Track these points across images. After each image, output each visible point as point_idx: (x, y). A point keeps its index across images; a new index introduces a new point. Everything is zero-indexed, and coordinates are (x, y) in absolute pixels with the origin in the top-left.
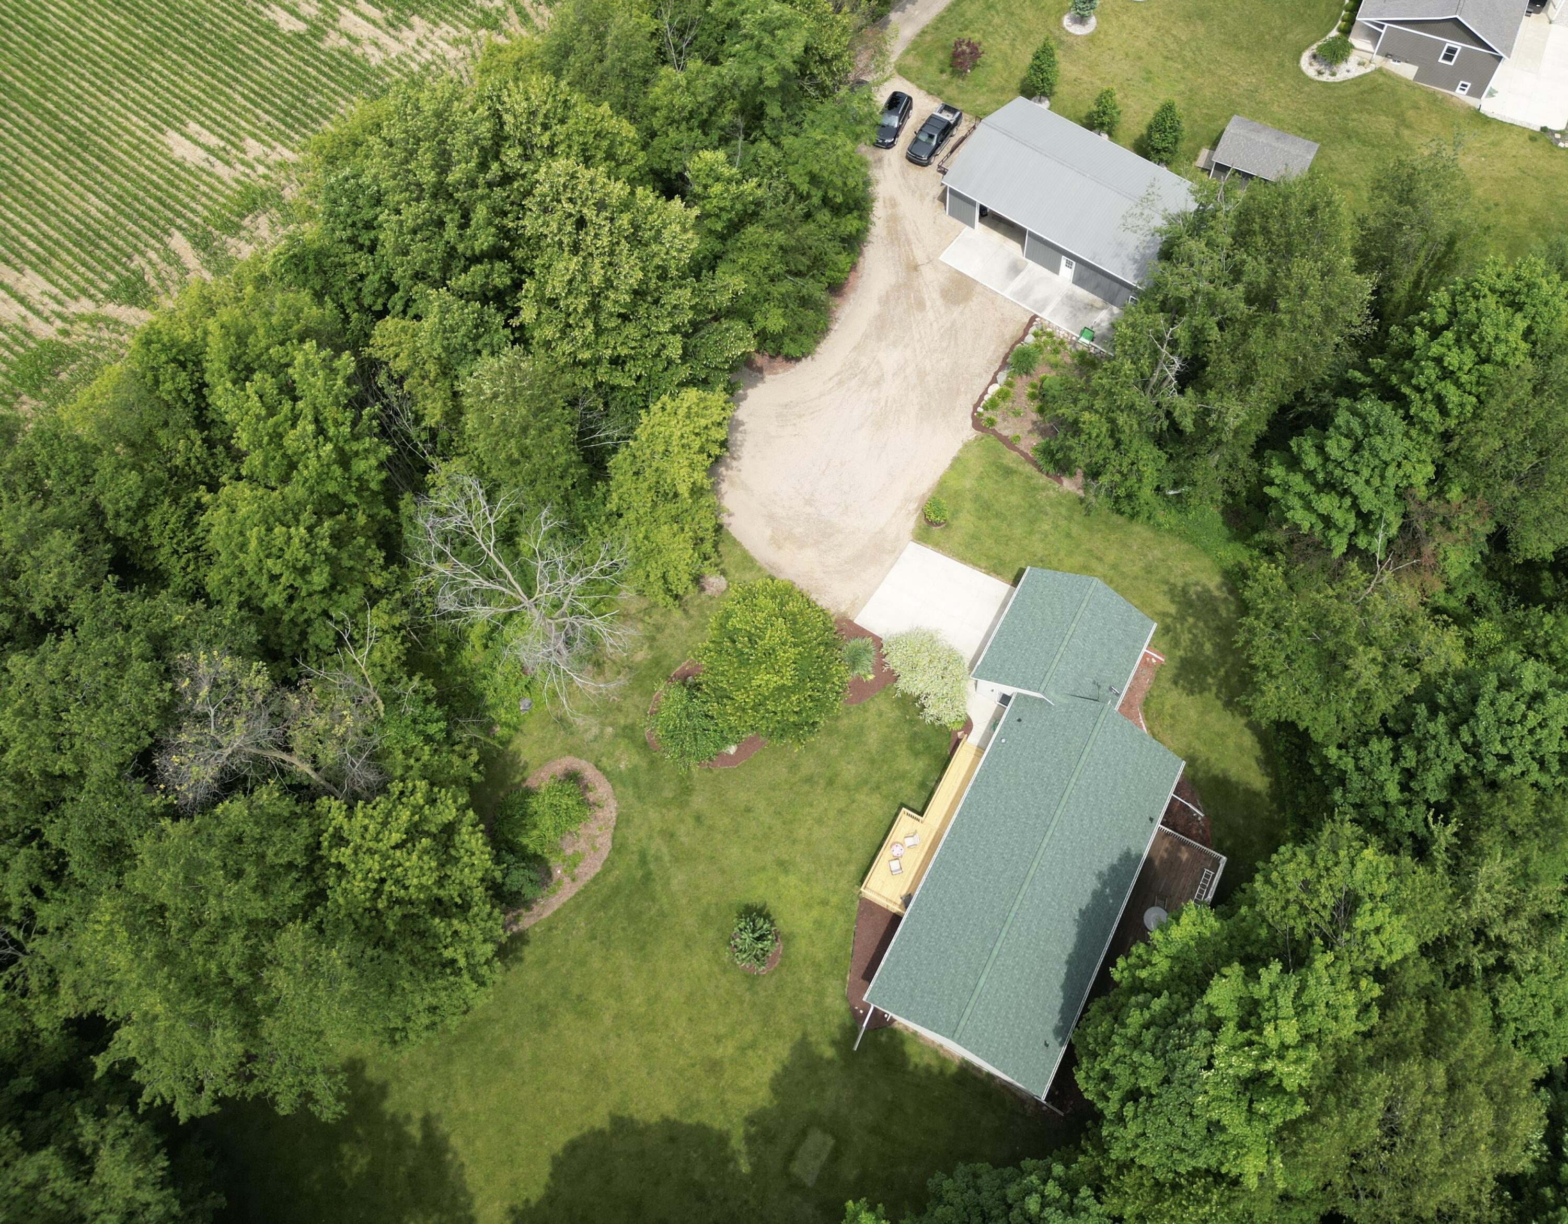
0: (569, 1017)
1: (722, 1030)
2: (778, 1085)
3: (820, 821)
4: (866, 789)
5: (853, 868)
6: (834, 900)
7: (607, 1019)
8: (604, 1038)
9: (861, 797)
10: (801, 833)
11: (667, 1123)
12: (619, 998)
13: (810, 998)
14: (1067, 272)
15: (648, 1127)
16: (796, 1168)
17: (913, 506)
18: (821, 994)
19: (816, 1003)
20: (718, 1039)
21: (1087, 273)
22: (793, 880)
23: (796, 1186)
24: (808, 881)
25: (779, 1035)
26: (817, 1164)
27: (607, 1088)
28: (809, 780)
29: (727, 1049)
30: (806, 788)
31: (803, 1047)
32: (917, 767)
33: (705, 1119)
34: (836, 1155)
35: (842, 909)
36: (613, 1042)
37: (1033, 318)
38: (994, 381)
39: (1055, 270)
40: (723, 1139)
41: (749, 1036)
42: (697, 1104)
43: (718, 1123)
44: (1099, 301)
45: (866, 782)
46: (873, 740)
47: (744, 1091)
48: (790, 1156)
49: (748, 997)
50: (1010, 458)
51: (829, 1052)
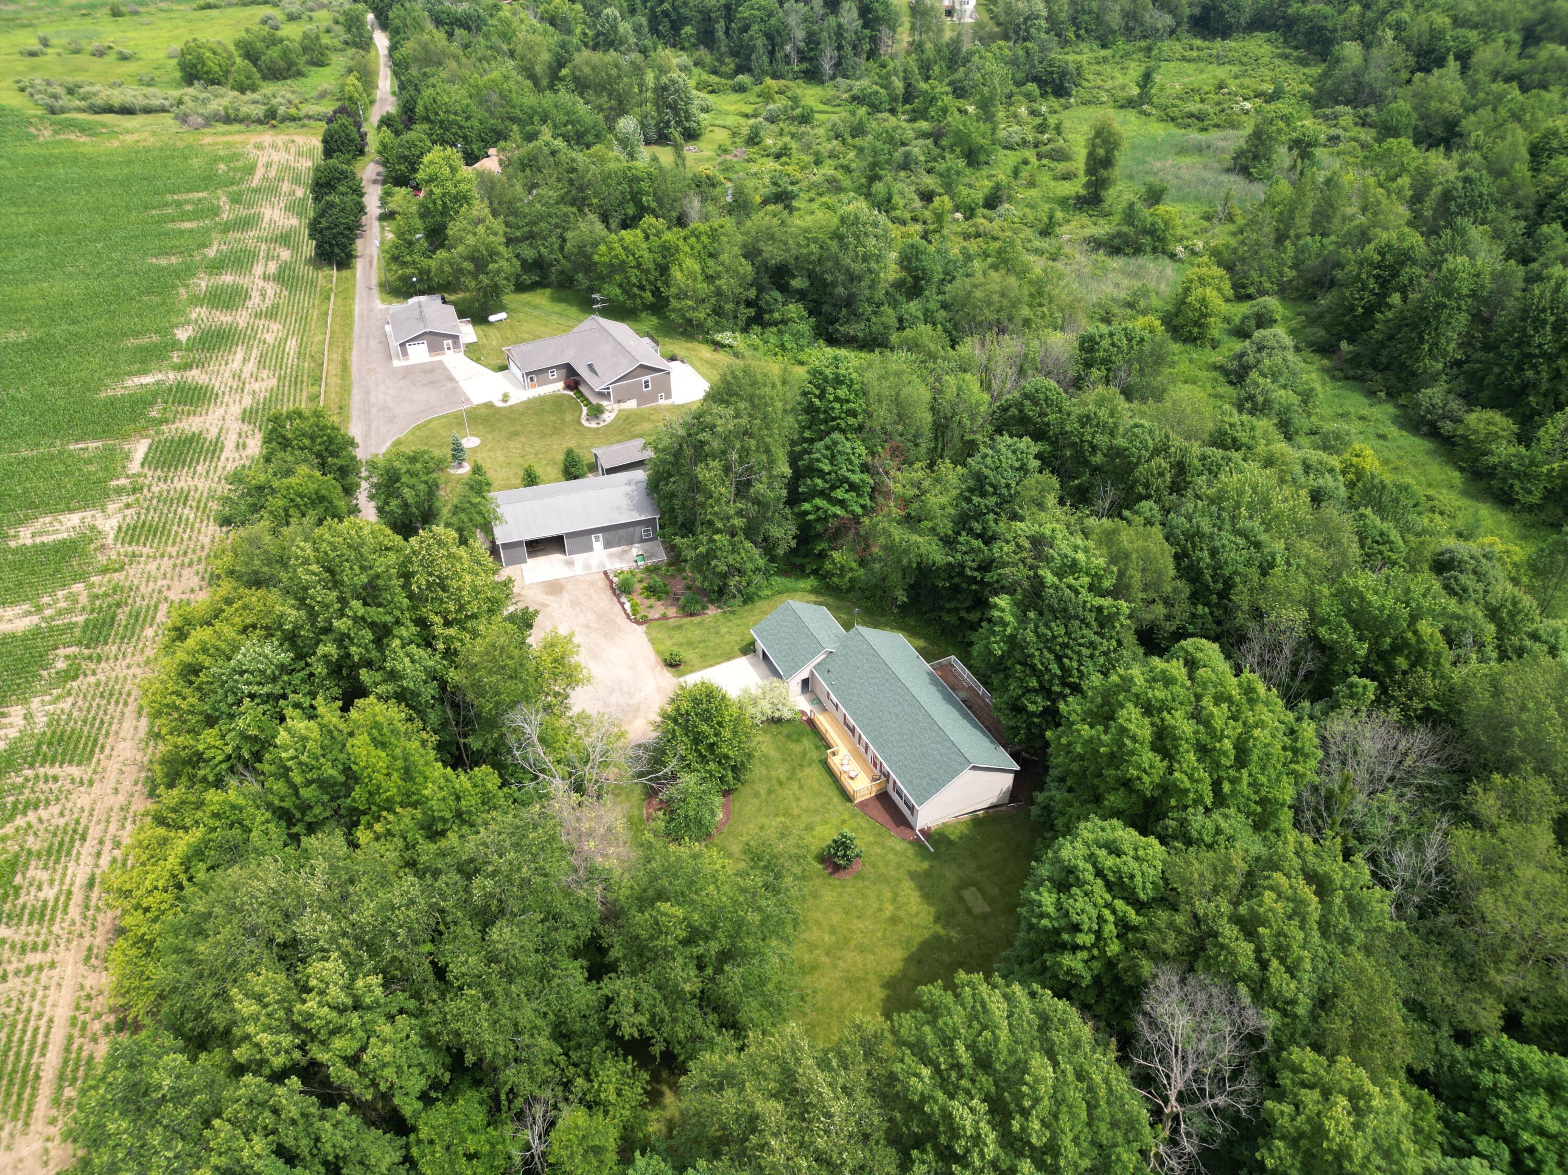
0: (808, 979)
1: (876, 906)
2: (927, 897)
3: (798, 799)
4: (798, 771)
5: (837, 800)
6: (846, 816)
7: (824, 959)
8: (835, 967)
9: (800, 775)
10: (796, 811)
11: (909, 960)
12: (817, 947)
13: (891, 856)
14: (598, 545)
15: (903, 971)
16: (977, 911)
17: (659, 668)
18: (892, 849)
19: (896, 854)
20: (880, 910)
21: (610, 535)
22: (819, 829)
23: (985, 917)
24: (826, 823)
25: (900, 881)
26: (981, 900)
27: (866, 980)
28: (770, 792)
29: (889, 909)
30: (773, 796)
31: (913, 875)
32: (807, 743)
33: (919, 940)
34: (983, 892)
35: (854, 816)
36: (841, 963)
37: (605, 573)
38: (622, 604)
39: (590, 549)
40: (936, 937)
41: (888, 894)
42: (909, 939)
43: (927, 935)
44: (626, 548)
45: (794, 768)
46: (773, 753)
47: (917, 914)
48: (969, 911)
49: (867, 883)
50: (672, 622)
51: (925, 865)
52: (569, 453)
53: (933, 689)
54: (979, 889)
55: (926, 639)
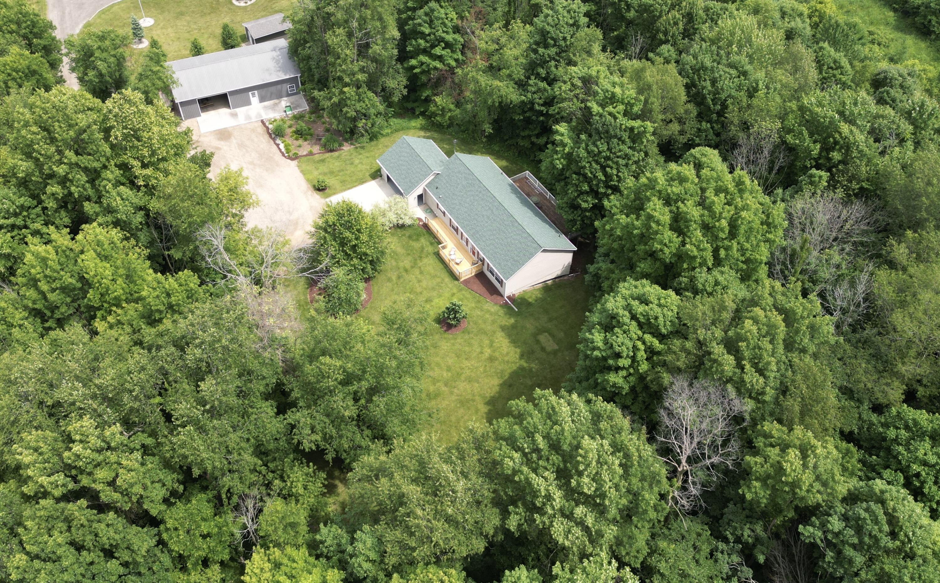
0: (433, 402)
1: (478, 350)
2: (514, 342)
3: (419, 281)
4: (418, 261)
5: (447, 279)
6: (455, 291)
7: (444, 389)
8: (452, 393)
9: (420, 264)
10: (419, 290)
11: (501, 385)
12: (438, 381)
13: (487, 316)
14: (255, 100)
15: (499, 393)
16: (549, 349)
17: (310, 193)
18: (488, 311)
19: (491, 314)
20: (482, 353)
21: (264, 91)
22: (436, 301)
23: (555, 353)
24: (440, 296)
25: (494, 332)
26: (551, 342)
27: (473, 400)
28: (399, 277)
29: (488, 352)
30: (402, 280)
31: (503, 328)
32: (424, 241)
33: (509, 371)
34: (552, 335)
35: (460, 290)
36: (456, 391)
37: (262, 122)
38: (278, 145)
39: (248, 103)
40: (522, 368)
41: (487, 342)
42: (502, 371)
43: (514, 367)
44: (276, 101)
45: (416, 260)
46: (400, 250)
47: (508, 354)
48: (543, 349)
49: (471, 335)
50: (317, 157)
51: (512, 321)
52: (225, 27)
53: (513, 196)
54: (550, 334)
55: (507, 160)
